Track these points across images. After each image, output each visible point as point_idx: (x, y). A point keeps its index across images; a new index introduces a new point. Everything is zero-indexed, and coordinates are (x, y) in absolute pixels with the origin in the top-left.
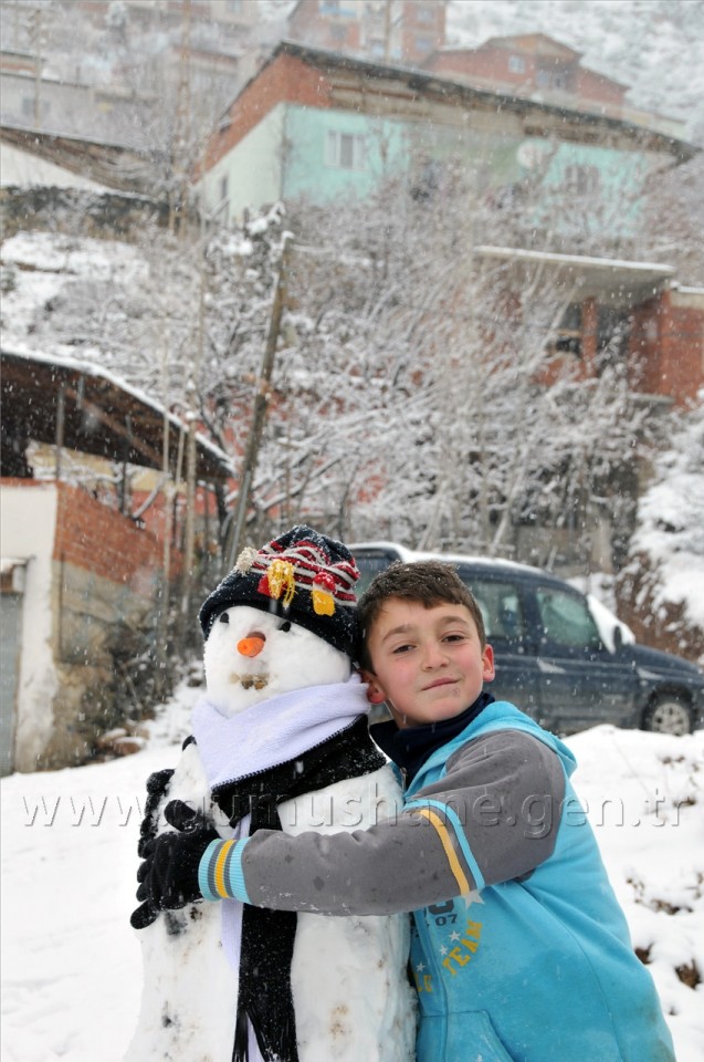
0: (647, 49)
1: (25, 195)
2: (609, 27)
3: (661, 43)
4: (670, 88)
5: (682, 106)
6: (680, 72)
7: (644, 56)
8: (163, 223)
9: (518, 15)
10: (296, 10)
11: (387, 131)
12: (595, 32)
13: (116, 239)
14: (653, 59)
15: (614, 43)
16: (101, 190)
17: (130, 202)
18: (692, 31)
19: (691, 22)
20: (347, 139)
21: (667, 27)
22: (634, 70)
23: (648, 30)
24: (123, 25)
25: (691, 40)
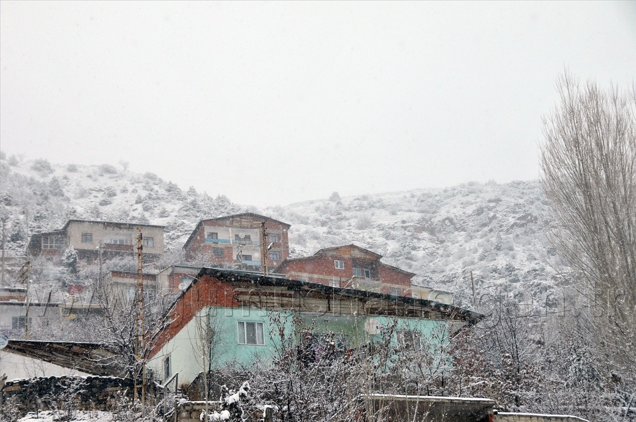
0: (414, 248)
1: (33, 386)
2: (387, 236)
3: (423, 244)
4: (434, 272)
5: (444, 282)
6: (439, 262)
7: (413, 252)
8: (130, 394)
9: (329, 233)
10: (189, 241)
11: (282, 320)
12: (380, 240)
13: (97, 409)
14: (420, 254)
15: (393, 246)
16: (85, 376)
17: (106, 382)
18: (442, 236)
19: (440, 231)
20: (251, 325)
21: (425, 235)
22: (408, 261)
23: (414, 237)
24: (75, 261)
25: (442, 242)
